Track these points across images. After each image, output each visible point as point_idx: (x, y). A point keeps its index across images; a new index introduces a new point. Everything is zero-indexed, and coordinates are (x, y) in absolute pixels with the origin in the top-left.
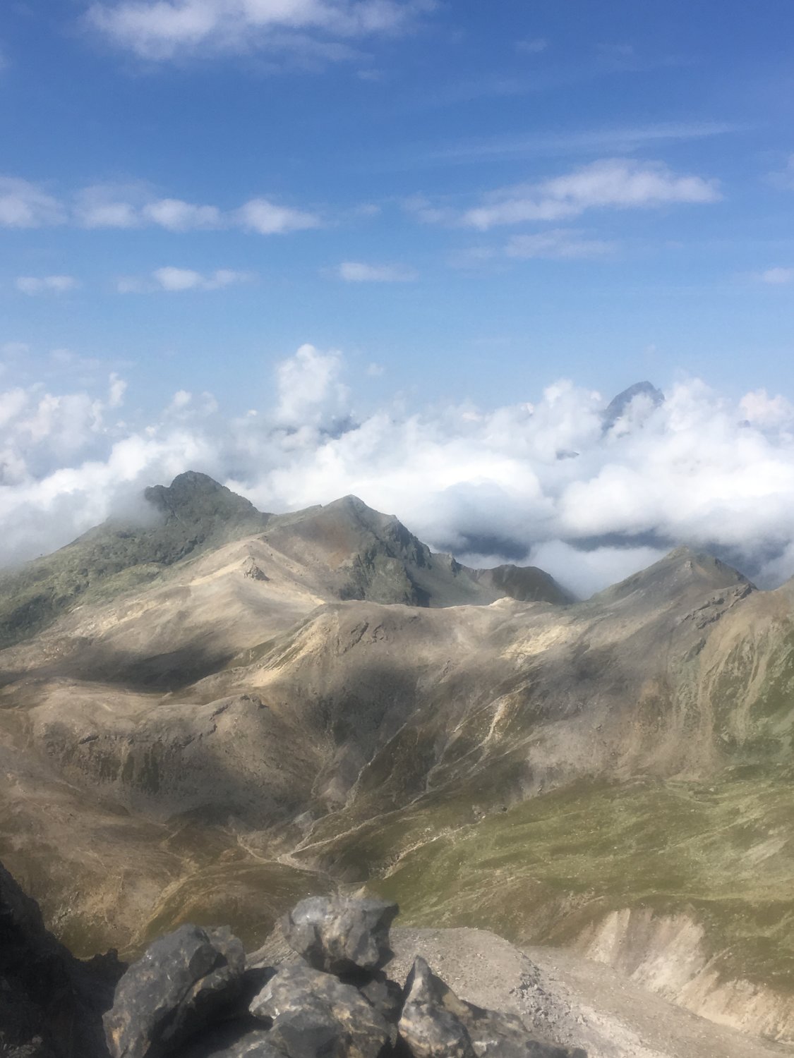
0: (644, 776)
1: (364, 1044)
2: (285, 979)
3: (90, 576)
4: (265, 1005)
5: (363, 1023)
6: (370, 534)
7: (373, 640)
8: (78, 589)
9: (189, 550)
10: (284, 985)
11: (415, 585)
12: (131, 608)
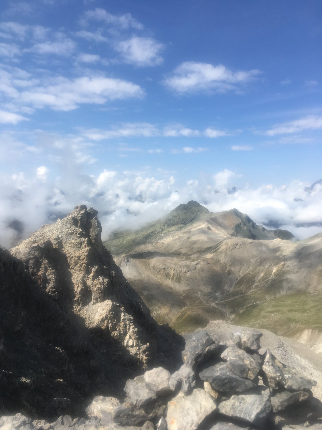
0: (318, 292)
1: (253, 371)
2: (231, 350)
3: (165, 227)
4: (225, 356)
5: (253, 365)
6: (240, 219)
7: (239, 248)
8: (162, 230)
9: (191, 221)
10: (231, 352)
11: (251, 234)
12: (175, 235)
